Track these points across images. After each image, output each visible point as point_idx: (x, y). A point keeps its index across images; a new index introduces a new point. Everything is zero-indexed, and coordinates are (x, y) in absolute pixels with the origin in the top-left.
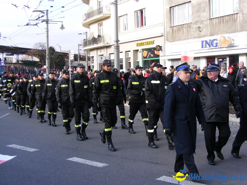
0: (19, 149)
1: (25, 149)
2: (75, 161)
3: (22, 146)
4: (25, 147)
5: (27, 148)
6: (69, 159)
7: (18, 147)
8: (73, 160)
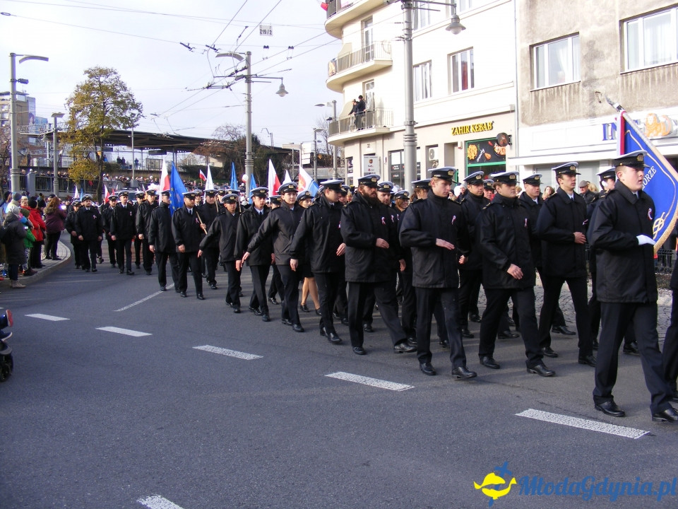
0: (221, 355)
1: (234, 355)
2: (344, 378)
3: (224, 350)
4: (232, 351)
5: (236, 352)
6: (330, 375)
7: (218, 350)
8: (339, 378)
